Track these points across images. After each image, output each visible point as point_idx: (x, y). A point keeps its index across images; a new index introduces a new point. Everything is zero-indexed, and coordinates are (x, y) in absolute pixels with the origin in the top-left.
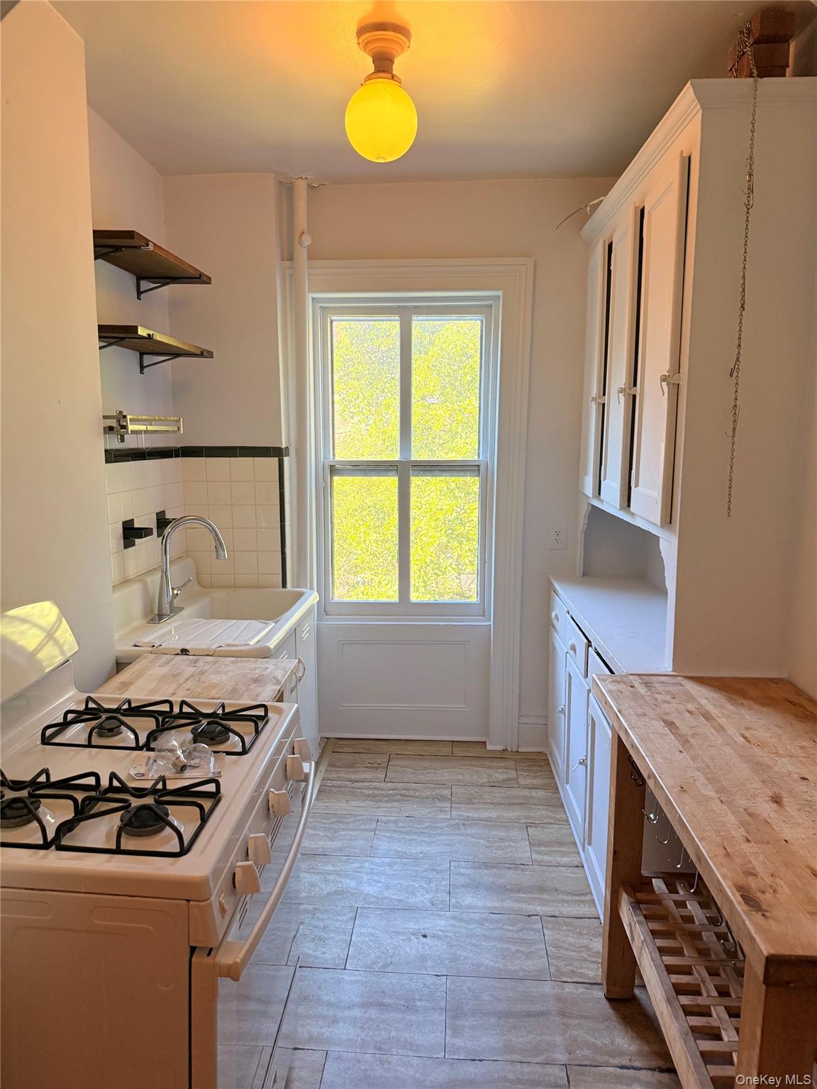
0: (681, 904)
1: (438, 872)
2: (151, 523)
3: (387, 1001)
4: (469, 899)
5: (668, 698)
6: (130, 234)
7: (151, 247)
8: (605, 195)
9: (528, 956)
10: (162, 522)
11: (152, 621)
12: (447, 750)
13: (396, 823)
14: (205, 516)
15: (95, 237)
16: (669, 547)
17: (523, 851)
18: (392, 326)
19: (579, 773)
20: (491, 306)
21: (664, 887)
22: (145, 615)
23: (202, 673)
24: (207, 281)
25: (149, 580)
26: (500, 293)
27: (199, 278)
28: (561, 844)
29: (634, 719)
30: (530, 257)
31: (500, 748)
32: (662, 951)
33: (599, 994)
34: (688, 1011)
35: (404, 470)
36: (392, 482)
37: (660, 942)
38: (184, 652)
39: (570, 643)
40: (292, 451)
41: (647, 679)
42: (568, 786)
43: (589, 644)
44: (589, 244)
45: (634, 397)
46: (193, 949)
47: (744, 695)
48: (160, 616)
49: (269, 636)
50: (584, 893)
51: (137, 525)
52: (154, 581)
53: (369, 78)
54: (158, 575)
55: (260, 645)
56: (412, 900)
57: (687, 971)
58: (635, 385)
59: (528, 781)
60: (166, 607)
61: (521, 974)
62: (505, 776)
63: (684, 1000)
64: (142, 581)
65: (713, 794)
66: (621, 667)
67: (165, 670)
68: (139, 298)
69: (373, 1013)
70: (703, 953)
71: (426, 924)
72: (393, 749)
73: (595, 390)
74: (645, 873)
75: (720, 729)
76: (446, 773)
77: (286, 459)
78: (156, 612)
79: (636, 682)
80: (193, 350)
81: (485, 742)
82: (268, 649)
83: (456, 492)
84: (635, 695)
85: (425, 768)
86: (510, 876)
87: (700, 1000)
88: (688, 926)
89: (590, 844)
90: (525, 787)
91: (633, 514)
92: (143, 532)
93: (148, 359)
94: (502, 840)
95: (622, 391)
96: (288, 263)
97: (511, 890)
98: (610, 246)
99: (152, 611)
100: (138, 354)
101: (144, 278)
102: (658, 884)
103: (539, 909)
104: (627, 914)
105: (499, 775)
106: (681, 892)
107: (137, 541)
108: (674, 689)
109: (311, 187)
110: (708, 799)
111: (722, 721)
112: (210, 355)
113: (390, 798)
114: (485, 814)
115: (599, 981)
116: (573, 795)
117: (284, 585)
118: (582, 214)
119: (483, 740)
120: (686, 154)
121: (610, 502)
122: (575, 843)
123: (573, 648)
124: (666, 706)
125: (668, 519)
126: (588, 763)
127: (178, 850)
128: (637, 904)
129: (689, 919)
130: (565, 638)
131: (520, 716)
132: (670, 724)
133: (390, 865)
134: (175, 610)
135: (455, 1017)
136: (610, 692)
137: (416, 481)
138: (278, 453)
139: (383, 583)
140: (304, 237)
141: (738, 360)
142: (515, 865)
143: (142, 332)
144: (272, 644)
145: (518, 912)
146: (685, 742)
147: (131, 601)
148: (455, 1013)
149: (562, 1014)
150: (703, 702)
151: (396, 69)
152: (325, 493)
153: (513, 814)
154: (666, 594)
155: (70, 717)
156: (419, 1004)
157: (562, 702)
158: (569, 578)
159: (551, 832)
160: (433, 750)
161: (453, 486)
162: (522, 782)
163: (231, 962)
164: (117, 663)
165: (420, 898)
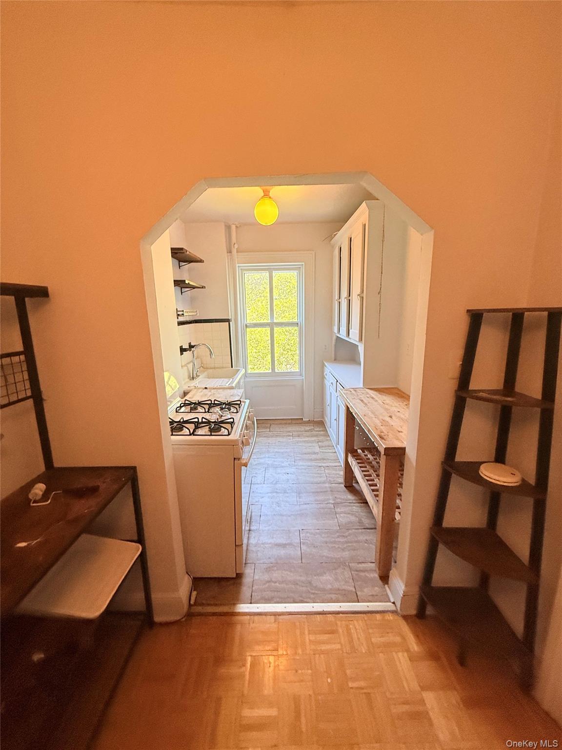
0: (366, 455)
1: (290, 456)
2: (187, 347)
3: (278, 491)
4: (301, 463)
5: (361, 394)
6: (182, 249)
7: (188, 253)
8: (339, 231)
9: (321, 477)
10: (191, 347)
11: (190, 380)
12: (290, 421)
13: (275, 443)
14: (206, 343)
15: (171, 250)
16: (361, 348)
17: (317, 449)
18: (266, 274)
19: (334, 423)
20: (300, 268)
21: (361, 451)
22: (189, 378)
23: (214, 394)
24: (203, 262)
25: (189, 366)
26: (303, 263)
27: (201, 261)
28: (329, 446)
29: (351, 400)
30: (313, 251)
31: (308, 420)
32: (361, 467)
33: (343, 486)
34: (368, 480)
35: (272, 325)
36: (268, 329)
37: (360, 465)
38: (206, 388)
39: (331, 382)
40: (233, 320)
41: (355, 389)
42: (331, 429)
43: (337, 381)
44: (333, 247)
45: (350, 300)
46: (235, 459)
47: (383, 392)
48: (193, 378)
49: (232, 382)
50: (337, 460)
51: (183, 347)
52: (190, 366)
53: (262, 197)
54: (192, 364)
55: (230, 386)
56: (283, 464)
57: (370, 476)
58: (350, 296)
59: (317, 429)
60: (195, 375)
61: (319, 482)
62: (310, 428)
63: (367, 478)
64: (187, 366)
65: (373, 416)
66: (347, 386)
67: (202, 393)
68: (180, 268)
69: (275, 494)
70: (373, 467)
71: (288, 471)
72: (271, 422)
73: (337, 297)
74: (355, 448)
75: (376, 401)
76: (290, 428)
77: (231, 323)
78: (192, 376)
79: (352, 390)
80: (199, 286)
81: (302, 419)
82: (233, 386)
83: (285, 332)
84: (352, 394)
85: (283, 427)
86: (314, 456)
87: (371, 478)
88: (369, 461)
89: (338, 445)
90: (317, 431)
91: (350, 338)
92: (185, 350)
93: (184, 290)
94: (310, 446)
95: (346, 298)
96: (229, 254)
97: (314, 460)
98: (341, 248)
99: (190, 376)
100: (180, 288)
101: (182, 261)
102: (359, 451)
103: (323, 465)
104: (351, 459)
105: (307, 428)
106: (366, 452)
107: (184, 353)
108: (363, 392)
109: (237, 227)
110: (372, 417)
111: (377, 399)
112: (205, 287)
113: (272, 437)
114: (304, 440)
115: (342, 482)
116: (332, 432)
117: (232, 367)
118: (331, 237)
119: (301, 418)
120: (364, 223)
121: (343, 335)
122: (333, 446)
123: (332, 383)
124: (360, 396)
125: (361, 340)
126: (337, 420)
127: (227, 434)
128: (353, 456)
129: (369, 459)
130: (329, 381)
131: (314, 409)
132: (362, 401)
133: (274, 455)
134: (198, 376)
135: (299, 494)
136: (344, 393)
137: (276, 329)
138: (228, 321)
139: (259, 368)
140: (235, 245)
141: (381, 289)
142: (315, 453)
143: (187, 282)
144: (234, 385)
145: (316, 466)
146: (366, 404)
147: (184, 373)
148: (299, 493)
149: (331, 491)
150: (372, 394)
151: (271, 194)
152: (244, 334)
153: (313, 439)
154: (360, 365)
155: (182, 405)
156: (288, 491)
157: (328, 402)
158: (329, 361)
159: (326, 443)
160: (285, 422)
161: (285, 330)
162: (315, 429)
163: (245, 462)
164: (184, 393)
165: (286, 464)
